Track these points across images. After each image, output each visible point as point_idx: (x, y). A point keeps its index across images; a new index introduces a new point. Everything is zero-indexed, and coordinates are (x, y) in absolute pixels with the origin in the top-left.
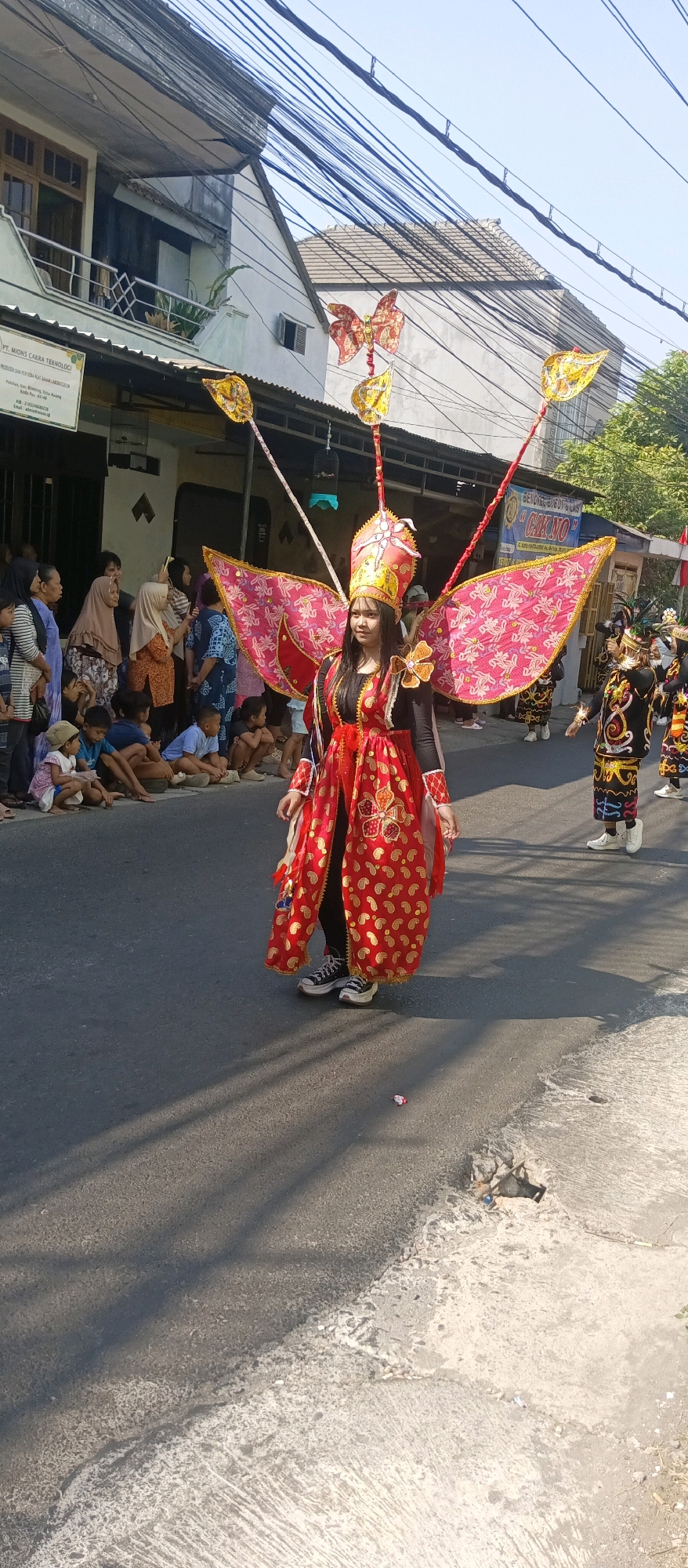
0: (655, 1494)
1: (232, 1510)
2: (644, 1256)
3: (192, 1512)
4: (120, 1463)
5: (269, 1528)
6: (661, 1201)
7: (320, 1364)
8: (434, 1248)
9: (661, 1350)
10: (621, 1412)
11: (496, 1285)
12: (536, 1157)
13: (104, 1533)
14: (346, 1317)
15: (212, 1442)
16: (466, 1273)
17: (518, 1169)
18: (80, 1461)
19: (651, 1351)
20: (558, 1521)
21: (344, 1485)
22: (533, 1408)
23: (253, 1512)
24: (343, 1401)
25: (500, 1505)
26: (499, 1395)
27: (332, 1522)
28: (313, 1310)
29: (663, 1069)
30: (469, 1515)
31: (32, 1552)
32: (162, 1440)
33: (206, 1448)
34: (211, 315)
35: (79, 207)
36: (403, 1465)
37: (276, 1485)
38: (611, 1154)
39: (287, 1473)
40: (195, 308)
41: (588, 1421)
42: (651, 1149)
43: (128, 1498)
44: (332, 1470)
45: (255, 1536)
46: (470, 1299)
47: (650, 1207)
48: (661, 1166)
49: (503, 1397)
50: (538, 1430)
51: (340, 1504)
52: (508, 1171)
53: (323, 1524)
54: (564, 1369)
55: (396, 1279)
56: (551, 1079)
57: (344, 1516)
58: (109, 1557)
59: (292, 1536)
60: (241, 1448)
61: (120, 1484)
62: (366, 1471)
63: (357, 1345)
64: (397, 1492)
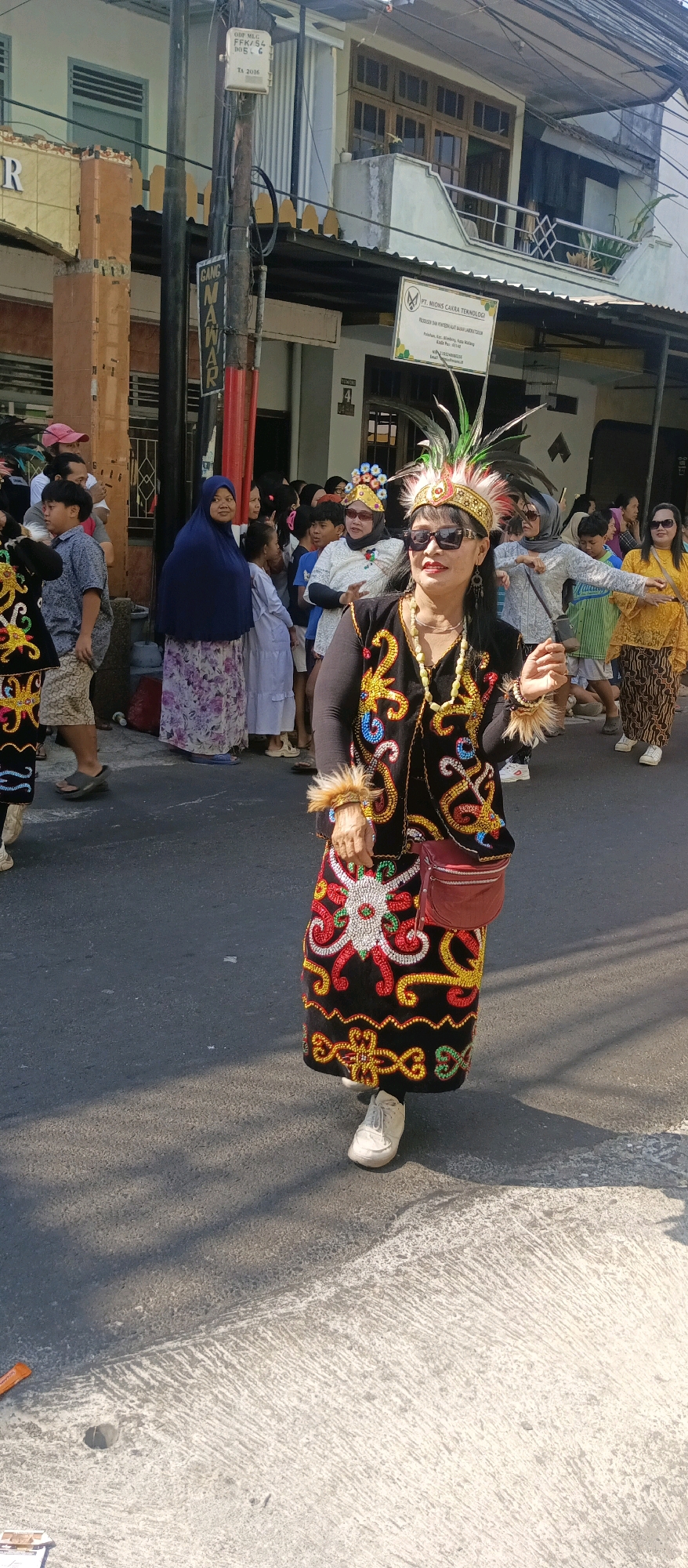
1: (528, 1250)
3: (496, 1245)
4: (444, 1205)
5: (556, 1266)
7: (622, 1168)
13: (425, 1246)
14: (654, 1141)
15: (518, 1203)
18: (413, 1199)
21: (625, 1249)
23: (546, 1253)
24: (636, 1195)
27: (609, 1271)
31: (369, 1249)
32: (480, 1196)
33: (515, 1207)
34: (634, 248)
35: (507, 154)
37: (568, 1240)
39: (579, 1234)
40: (617, 243)
43: (447, 1229)
44: (616, 1238)
45: (543, 1269)
51: (619, 1260)
53: (602, 1271)
57: (620, 1269)
58: (426, 1261)
59: (574, 1273)
60: (544, 1212)
61: (442, 1218)
62: (646, 1244)
63: (658, 1161)
64: (670, 1262)
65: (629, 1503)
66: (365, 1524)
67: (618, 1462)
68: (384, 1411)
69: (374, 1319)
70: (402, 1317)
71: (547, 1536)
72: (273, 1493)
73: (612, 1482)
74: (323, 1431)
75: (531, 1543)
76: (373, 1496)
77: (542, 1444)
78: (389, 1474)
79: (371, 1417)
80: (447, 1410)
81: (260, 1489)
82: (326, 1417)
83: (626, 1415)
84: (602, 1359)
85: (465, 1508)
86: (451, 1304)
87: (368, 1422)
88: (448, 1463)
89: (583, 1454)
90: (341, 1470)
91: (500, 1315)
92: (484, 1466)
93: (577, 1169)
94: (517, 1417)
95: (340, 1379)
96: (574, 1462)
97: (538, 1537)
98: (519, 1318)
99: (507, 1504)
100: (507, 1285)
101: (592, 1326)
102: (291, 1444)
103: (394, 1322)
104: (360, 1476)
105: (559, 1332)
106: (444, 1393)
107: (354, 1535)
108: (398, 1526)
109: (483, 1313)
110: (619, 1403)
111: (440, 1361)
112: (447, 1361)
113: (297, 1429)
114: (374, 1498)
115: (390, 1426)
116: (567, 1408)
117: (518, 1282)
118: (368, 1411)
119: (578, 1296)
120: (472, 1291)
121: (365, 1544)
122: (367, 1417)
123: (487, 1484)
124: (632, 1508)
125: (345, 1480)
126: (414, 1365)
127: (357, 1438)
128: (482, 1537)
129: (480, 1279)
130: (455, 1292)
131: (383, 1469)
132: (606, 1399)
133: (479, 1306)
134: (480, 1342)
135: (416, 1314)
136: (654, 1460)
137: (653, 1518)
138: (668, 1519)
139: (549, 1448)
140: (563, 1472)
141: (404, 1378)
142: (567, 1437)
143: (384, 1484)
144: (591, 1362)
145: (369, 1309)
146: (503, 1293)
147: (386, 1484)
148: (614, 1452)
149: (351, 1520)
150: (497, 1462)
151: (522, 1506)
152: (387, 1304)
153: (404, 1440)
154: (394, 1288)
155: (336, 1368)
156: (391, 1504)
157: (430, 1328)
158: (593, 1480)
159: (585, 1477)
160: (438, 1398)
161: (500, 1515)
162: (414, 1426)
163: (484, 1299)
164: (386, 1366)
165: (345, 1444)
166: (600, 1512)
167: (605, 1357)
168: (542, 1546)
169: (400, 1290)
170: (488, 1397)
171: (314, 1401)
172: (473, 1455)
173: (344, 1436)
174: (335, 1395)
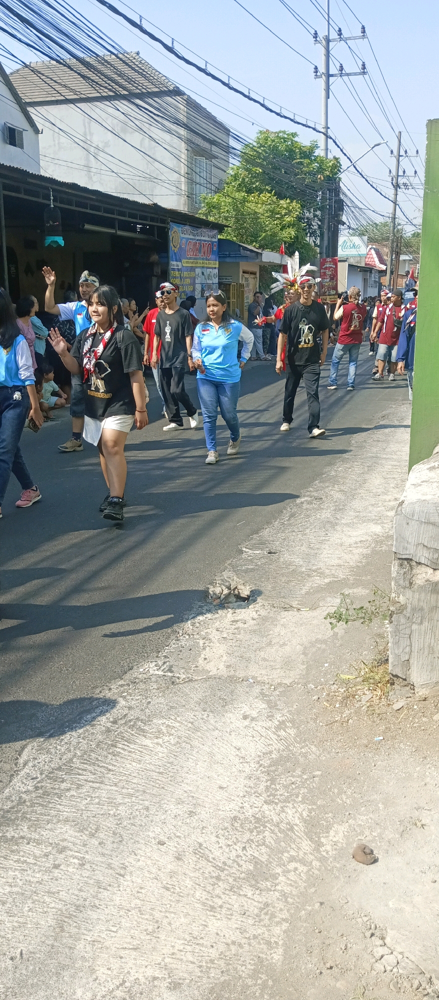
0: (325, 703)
1: (112, 746)
2: (306, 613)
3: (92, 751)
5: (133, 749)
6: (311, 591)
7: (145, 683)
8: (195, 629)
9: (319, 648)
10: (303, 675)
11: (231, 636)
12: (243, 582)
13: (46, 767)
14: (154, 664)
16: (215, 635)
17: (234, 590)
19: (314, 650)
20: (279, 721)
21: (168, 726)
22: (258, 682)
23: (124, 745)
24: (160, 695)
25: (248, 720)
26: (241, 680)
27: (165, 741)
28: (136, 663)
29: (305, 534)
30: (234, 726)
31: (10, 781)
36: (197, 713)
37: (133, 732)
38: (283, 575)
39: (138, 727)
41: (287, 681)
42: (304, 569)
43: (56, 753)
44: (160, 722)
45: (127, 754)
46: (218, 645)
47: (306, 594)
48: (309, 576)
49: (242, 680)
50: (263, 689)
51: (168, 733)
52: (229, 591)
53: (161, 743)
54: (272, 664)
55: (178, 644)
56: (246, 548)
57: (171, 737)
58: (52, 775)
59: (146, 749)
60: (111, 722)
61: (51, 747)
62: (178, 719)
63: (162, 673)
64: (196, 724)
65: (239, 860)
66: (92, 939)
67: (222, 841)
68: (70, 870)
69: (35, 821)
70: (53, 812)
71: (204, 898)
72: (22, 948)
73: (224, 853)
74: (37, 898)
75: (197, 905)
76: (89, 921)
77: (175, 849)
78: (92, 904)
79: (63, 877)
80: (109, 853)
81: (12, 949)
82: (34, 889)
83: (214, 814)
84: (185, 789)
85: (149, 903)
86: (81, 793)
87: (63, 881)
88: (126, 883)
89: (201, 845)
90: (60, 915)
91: (114, 788)
92: (148, 876)
93: (119, 692)
94: (153, 840)
95: (31, 864)
96: (198, 851)
97: (199, 900)
98: (126, 786)
99: (172, 890)
100: (110, 770)
101: (172, 774)
102: (19, 915)
103: (49, 817)
104: (74, 914)
105: (153, 784)
106: (102, 845)
107: (88, 948)
108: (114, 932)
109: (103, 791)
110: (207, 809)
111: (91, 828)
112: (96, 826)
113: (18, 904)
114: (90, 922)
115: (78, 877)
116: (180, 823)
117: (115, 766)
118: (59, 875)
119: (154, 761)
120: (90, 782)
121: (99, 950)
122: (61, 878)
123: (155, 884)
124: (241, 863)
125: (66, 920)
126: (75, 837)
127: (61, 893)
128: (167, 914)
129: (91, 773)
130: (79, 787)
131: (87, 903)
132: (198, 810)
133: (99, 788)
134: (110, 808)
135: (61, 807)
136: (241, 832)
137: (256, 862)
138: (263, 860)
139: (180, 850)
140: (195, 859)
141: (72, 847)
142: (187, 840)
143: (92, 912)
144: (180, 793)
145: (28, 816)
146: (109, 775)
147: (94, 911)
148: (217, 836)
149: (82, 942)
150: (154, 871)
151: (182, 888)
152: (39, 809)
153: (92, 882)
154: (39, 798)
155: (25, 859)
156: (103, 921)
157: (74, 812)
158: (213, 856)
159: (208, 857)
160: (100, 849)
161: (172, 898)
162: (94, 871)
163: (100, 783)
164: (58, 844)
165: (55, 899)
166: (226, 872)
167: (187, 788)
168: (204, 904)
169: (43, 798)
170: (131, 836)
171: (20, 883)
172: (138, 872)
173: (52, 895)
174: (33, 874)
